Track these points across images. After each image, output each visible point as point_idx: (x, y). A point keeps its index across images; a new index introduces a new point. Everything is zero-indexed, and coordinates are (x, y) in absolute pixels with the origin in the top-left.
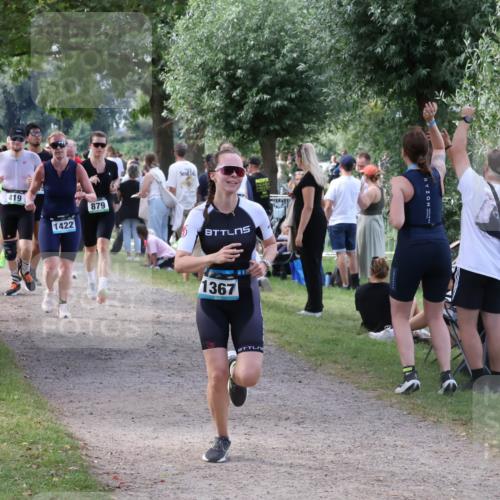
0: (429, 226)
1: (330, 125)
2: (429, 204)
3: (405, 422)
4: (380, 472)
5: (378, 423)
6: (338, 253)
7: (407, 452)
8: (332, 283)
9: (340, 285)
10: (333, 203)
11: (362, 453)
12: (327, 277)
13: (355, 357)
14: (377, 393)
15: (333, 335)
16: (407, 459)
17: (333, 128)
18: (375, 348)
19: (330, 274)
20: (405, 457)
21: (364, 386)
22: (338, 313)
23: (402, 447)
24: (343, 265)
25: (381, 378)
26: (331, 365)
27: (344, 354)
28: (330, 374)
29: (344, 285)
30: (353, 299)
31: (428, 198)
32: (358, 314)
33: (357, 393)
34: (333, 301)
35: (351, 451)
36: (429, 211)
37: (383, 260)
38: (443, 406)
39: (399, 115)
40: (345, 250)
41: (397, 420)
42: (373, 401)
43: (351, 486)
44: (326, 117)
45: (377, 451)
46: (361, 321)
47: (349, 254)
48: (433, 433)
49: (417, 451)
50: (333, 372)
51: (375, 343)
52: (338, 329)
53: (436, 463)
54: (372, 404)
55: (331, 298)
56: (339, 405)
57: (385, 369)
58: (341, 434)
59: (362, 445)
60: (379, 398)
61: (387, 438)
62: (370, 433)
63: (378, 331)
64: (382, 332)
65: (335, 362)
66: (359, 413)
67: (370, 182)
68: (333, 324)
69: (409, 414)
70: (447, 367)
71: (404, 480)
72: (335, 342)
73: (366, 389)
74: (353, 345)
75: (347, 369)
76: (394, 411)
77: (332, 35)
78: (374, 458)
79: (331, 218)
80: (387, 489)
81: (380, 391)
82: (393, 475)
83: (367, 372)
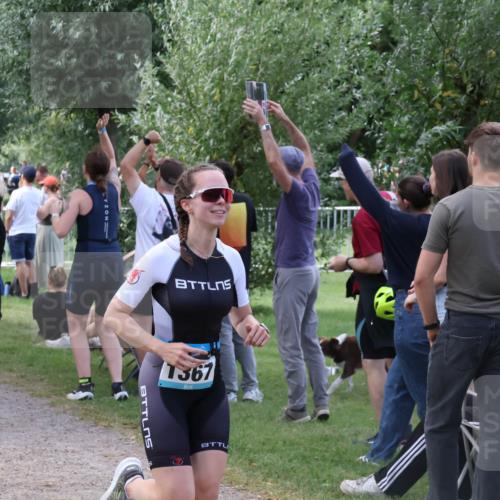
0: (106, 242)
1: (12, 136)
2: (107, 218)
3: (77, 427)
4: (50, 477)
5: (50, 430)
6: (17, 263)
7: (77, 456)
8: (11, 292)
9: (19, 294)
10: (13, 213)
11: (32, 460)
12: (6, 286)
13: (31, 365)
14: (49, 401)
15: (9, 343)
16: (76, 464)
17: (16, 139)
18: (51, 356)
19: (9, 283)
20: (75, 462)
21: (38, 393)
22: (16, 321)
23: (73, 452)
25: (55, 385)
26: (6, 373)
27: (20, 362)
28: (5, 382)
29: (23, 295)
30: (31, 308)
31: (107, 212)
32: (35, 323)
33: (31, 401)
34: (11, 310)
35: (21, 458)
36: (106, 225)
37: (62, 269)
38: (115, 411)
39: (80, 128)
40: (24, 259)
41: (69, 426)
42: (46, 408)
43: (20, 492)
44: (8, 129)
45: (48, 457)
46: (38, 330)
47: (28, 264)
48: (104, 437)
49: (87, 455)
50: (8, 380)
51: (51, 351)
52: (15, 338)
53: (105, 466)
54: (45, 412)
55: (9, 307)
56: (13, 412)
57: (60, 376)
58: (14, 441)
59: (34, 452)
60: (53, 405)
61: (58, 444)
62: (42, 440)
63: (55, 338)
64: (59, 340)
65: (11, 371)
66: (32, 420)
67: (50, 192)
68: (10, 333)
69: (82, 419)
70: (118, 379)
71: (73, 485)
72: (12, 350)
73: (40, 396)
74: (29, 353)
75: (22, 377)
76: (67, 417)
77: (15, 47)
78: (44, 463)
79: (12, 228)
80: (56, 493)
81: (54, 398)
82: (62, 479)
83: (42, 380)
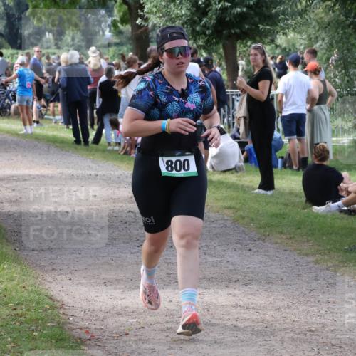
5: (314, 284)
6: (289, 140)
7: (338, 307)
8: (284, 166)
9: (291, 167)
12: (280, 160)
13: (299, 228)
14: (315, 258)
15: (280, 209)
18: (317, 220)
19: (282, 158)
20: (335, 311)
21: (303, 252)
22: (287, 191)
23: (334, 303)
24: (294, 150)
25: (320, 246)
26: (278, 235)
27: (289, 226)
28: (276, 243)
29: (294, 167)
33: (298, 259)
34: (284, 181)
40: (296, 137)
41: (331, 281)
42: (311, 265)
43: (287, 335)
45: (312, 306)
47: (299, 140)
50: (279, 241)
51: (318, 215)
52: (286, 205)
55: (282, 179)
56: (282, 268)
58: (282, 293)
59: (299, 302)
60: (317, 262)
61: (321, 296)
62: (307, 292)
64: (325, 207)
65: (281, 233)
66: (299, 275)
68: (282, 200)
69: (343, 275)
71: (332, 331)
72: (283, 216)
73: (307, 255)
74: (298, 218)
75: (291, 238)
76: (330, 273)
78: (308, 312)
80: (318, 338)
81: (319, 257)
82: (324, 325)
83: (308, 241)
